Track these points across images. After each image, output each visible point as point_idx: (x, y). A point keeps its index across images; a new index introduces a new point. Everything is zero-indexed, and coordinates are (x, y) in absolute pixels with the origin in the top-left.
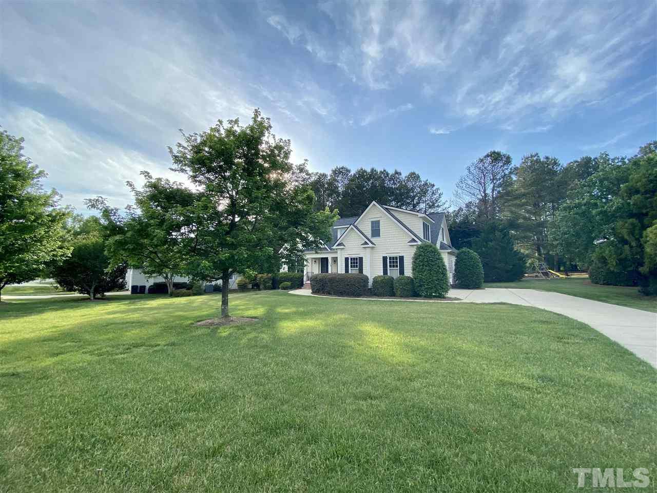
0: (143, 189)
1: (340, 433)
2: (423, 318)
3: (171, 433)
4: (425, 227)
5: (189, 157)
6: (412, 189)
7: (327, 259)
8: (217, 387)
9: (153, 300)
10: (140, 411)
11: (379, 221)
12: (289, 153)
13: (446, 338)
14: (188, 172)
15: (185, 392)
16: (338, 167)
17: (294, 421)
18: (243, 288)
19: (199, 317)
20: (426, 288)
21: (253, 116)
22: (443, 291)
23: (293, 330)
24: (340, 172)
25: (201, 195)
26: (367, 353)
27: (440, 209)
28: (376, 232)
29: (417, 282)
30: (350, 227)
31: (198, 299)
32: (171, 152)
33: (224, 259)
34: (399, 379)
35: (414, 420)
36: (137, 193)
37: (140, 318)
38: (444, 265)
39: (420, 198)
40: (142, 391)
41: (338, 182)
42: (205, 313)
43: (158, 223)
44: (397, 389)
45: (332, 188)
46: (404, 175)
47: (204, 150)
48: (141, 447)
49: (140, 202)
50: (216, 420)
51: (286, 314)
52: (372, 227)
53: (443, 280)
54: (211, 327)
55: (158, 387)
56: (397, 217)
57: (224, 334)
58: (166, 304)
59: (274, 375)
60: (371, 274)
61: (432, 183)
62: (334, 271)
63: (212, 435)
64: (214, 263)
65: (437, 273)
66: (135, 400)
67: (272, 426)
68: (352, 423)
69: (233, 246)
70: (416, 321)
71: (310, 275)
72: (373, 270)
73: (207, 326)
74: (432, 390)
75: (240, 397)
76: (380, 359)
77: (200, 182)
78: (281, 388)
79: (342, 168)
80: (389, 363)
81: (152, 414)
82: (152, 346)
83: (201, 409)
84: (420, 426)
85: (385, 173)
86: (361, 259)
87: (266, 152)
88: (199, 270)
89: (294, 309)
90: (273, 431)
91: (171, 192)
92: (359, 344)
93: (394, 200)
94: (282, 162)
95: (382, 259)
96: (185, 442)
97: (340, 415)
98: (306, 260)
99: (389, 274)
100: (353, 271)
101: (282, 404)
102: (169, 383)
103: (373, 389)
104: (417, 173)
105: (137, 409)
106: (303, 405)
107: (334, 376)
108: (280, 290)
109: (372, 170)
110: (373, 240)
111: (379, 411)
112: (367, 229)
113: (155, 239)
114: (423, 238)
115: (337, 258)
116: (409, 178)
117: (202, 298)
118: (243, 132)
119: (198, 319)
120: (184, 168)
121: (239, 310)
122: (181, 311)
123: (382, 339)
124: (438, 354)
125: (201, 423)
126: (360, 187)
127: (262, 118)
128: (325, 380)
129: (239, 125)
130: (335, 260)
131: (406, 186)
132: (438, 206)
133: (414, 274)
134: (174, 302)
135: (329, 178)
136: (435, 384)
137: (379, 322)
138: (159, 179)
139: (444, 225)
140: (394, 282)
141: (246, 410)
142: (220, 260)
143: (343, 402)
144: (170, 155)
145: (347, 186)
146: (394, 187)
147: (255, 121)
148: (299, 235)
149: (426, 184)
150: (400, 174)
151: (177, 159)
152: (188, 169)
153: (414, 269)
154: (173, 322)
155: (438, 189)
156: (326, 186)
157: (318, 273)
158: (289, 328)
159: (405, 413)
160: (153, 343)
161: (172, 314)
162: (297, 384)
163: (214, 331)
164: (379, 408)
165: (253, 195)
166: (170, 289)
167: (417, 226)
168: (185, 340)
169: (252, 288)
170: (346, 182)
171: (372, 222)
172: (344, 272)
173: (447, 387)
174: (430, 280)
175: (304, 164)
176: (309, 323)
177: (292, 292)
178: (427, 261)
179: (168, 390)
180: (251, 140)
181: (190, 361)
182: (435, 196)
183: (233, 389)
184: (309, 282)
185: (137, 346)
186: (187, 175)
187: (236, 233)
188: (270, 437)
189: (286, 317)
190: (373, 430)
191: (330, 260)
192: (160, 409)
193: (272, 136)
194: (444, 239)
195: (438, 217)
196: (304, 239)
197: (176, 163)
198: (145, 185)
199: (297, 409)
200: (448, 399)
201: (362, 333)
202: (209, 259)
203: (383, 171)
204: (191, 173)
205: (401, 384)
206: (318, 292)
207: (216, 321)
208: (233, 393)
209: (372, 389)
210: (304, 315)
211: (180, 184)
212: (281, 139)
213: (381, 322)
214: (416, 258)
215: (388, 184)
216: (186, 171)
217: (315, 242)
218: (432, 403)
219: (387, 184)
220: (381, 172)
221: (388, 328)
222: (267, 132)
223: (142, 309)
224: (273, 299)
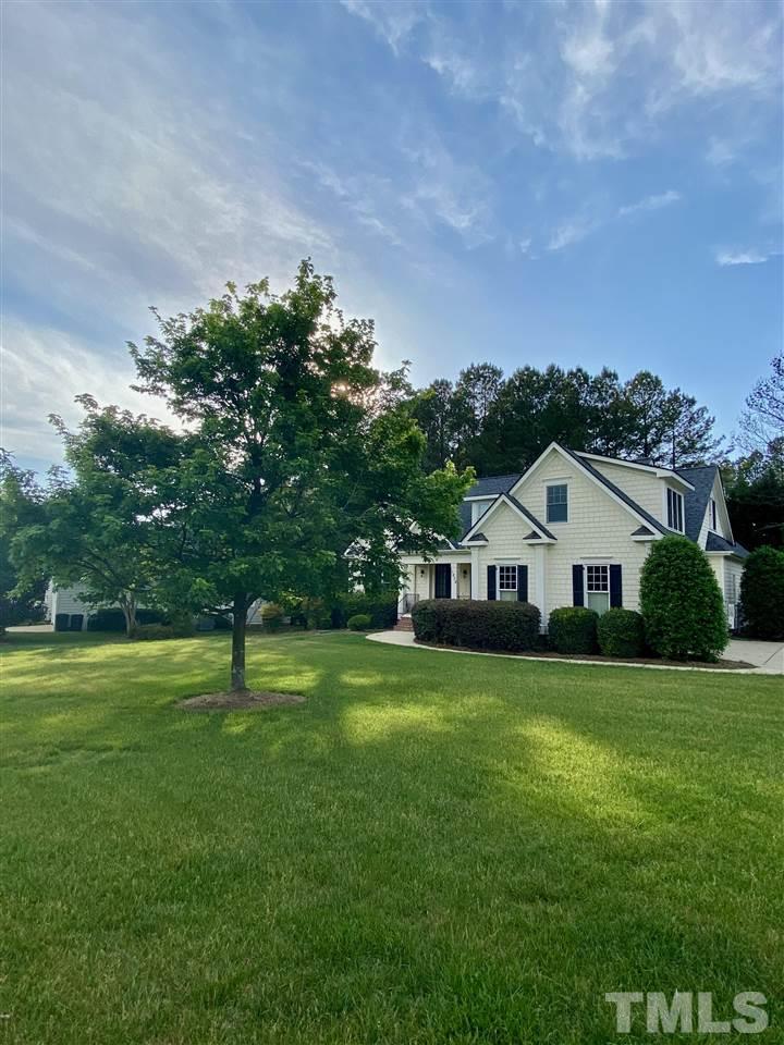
0: (80, 430)
1: (476, 975)
2: (666, 712)
3: (137, 946)
4: (672, 499)
5: (169, 363)
6: (643, 411)
7: (448, 567)
8: (224, 849)
9: (96, 645)
10: (80, 893)
11: (566, 486)
12: (371, 347)
13: (718, 762)
14: (167, 393)
15: (164, 856)
16: (476, 365)
17: (380, 939)
18: (272, 625)
19: (188, 686)
20: (671, 640)
21: (299, 274)
22: (712, 647)
23: (377, 727)
24: (479, 377)
25: (193, 442)
26: (536, 791)
27: (707, 455)
28: (558, 509)
29: (651, 625)
30: (500, 501)
31: (183, 646)
32: (134, 352)
33: (237, 574)
34: (607, 859)
35: (641, 961)
36: (71, 440)
37: (73, 687)
38: (716, 588)
39: (661, 432)
40: (80, 848)
41: (474, 397)
42: (199, 679)
43: (109, 502)
44: (603, 881)
45: (459, 410)
46: (624, 380)
47: (200, 349)
48: (82, 973)
49: (75, 456)
50: (224, 924)
51: (362, 688)
52: (550, 500)
53: (713, 623)
54: (212, 712)
55: (112, 841)
56: (608, 477)
57: (237, 729)
58: (122, 657)
59: (339, 830)
60: (545, 605)
61: (690, 397)
62: (464, 594)
63: (215, 957)
64: (217, 581)
65: (697, 606)
66: (68, 868)
67: (336, 948)
68: (504, 955)
69: (256, 548)
70: (648, 717)
71: (411, 600)
72: (550, 594)
73: (203, 709)
74: (681, 888)
75: (271, 875)
76: (564, 806)
77: (190, 412)
78: (353, 861)
79: (484, 367)
80: (587, 817)
81: (100, 901)
82: (100, 750)
83: (194, 898)
84: (654, 974)
85: (579, 375)
86: (523, 570)
87: (323, 348)
88: (189, 596)
89: (378, 679)
90: (340, 957)
91: (135, 437)
92: (519, 769)
93: (599, 435)
94: (357, 366)
95: (571, 572)
96: (164, 969)
97: (478, 934)
98: (405, 575)
99: (586, 605)
100: (505, 596)
101: (357, 899)
102: (131, 835)
103: (550, 876)
104: (653, 374)
105: (73, 889)
106: (398, 904)
107: (465, 841)
108: (348, 632)
109: (552, 371)
110: (551, 528)
111: (561, 931)
112: (538, 503)
113: (105, 533)
114: (666, 525)
115: (470, 564)
116: (635, 386)
117: (192, 644)
118: (277, 309)
119: (187, 693)
120: (159, 384)
121: (267, 674)
122: (151, 673)
123: (570, 758)
124: (700, 802)
125: (196, 930)
126: (523, 407)
127: (316, 277)
128: (445, 848)
129: (269, 292)
130: (466, 570)
131: (627, 403)
132: (704, 449)
133: (644, 605)
134: (138, 653)
135: (454, 389)
136: (690, 875)
137: (563, 716)
138: (112, 410)
139: (717, 494)
140: (599, 623)
141: (283, 906)
142: (231, 577)
143: (485, 902)
144: (133, 359)
145: (493, 406)
146: (600, 405)
147: (302, 284)
148: (389, 521)
149: (675, 398)
150: (616, 377)
151: (146, 368)
152: (167, 387)
153: (644, 596)
154: (136, 697)
155: (703, 410)
156: (448, 407)
157: (428, 598)
158: (370, 722)
159: (621, 941)
160: (99, 744)
161: (133, 680)
162: (386, 853)
163: (218, 721)
164: (563, 925)
165: (297, 443)
166: (131, 623)
167: (653, 495)
168: (161, 740)
169: (291, 624)
170: (492, 397)
171: (550, 489)
172: (484, 597)
173: (717, 885)
174: (682, 621)
175: (402, 371)
176: (412, 714)
177: (373, 637)
178: (676, 579)
179: (129, 851)
180: (293, 324)
181: (171, 787)
182: (697, 426)
183: (257, 857)
184: (409, 616)
185: (68, 748)
186: (166, 400)
187: (261, 521)
188: (331, 971)
189: (364, 696)
190: (549, 975)
191: (454, 570)
192: (117, 891)
193: (336, 314)
194: (717, 524)
195: (702, 475)
196: (400, 530)
197: (143, 376)
198: (85, 422)
199: (387, 914)
200: (718, 914)
201: (525, 743)
202: (209, 575)
203: (575, 371)
204: (173, 396)
205: (613, 871)
206: (429, 640)
207: (221, 698)
208: (257, 867)
209: (547, 877)
210: (399, 693)
211: (152, 420)
212: (356, 321)
213: (568, 717)
214: (651, 571)
215: (587, 399)
216: (162, 390)
217: (424, 537)
218: (683, 922)
219: (586, 401)
220: (571, 373)
221: (584, 734)
222: (325, 306)
223: (76, 666)
224: (336, 651)
